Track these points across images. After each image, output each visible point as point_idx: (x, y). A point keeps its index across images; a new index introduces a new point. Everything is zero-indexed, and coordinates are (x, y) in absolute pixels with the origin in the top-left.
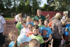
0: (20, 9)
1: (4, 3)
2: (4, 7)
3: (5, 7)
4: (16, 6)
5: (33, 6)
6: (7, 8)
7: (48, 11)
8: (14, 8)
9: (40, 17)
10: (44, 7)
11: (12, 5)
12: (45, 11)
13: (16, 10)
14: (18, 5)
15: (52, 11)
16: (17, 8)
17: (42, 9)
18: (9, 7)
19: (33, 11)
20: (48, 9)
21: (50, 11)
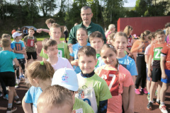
0: (75, 17)
1: (38, 4)
2: (37, 13)
3: (41, 14)
4: (66, 10)
5: (108, 5)
6: (45, 14)
7: (148, 16)
8: (60, 13)
9: (88, 27)
10: (136, 7)
11: (55, 6)
12: (138, 18)
13: (65, 19)
15: (157, 15)
16: (67, 13)
17: (132, 11)
18: (48, 12)
19: (107, 17)
20: (146, 12)
21: (153, 15)
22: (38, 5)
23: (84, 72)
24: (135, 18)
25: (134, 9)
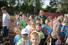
0: (23, 9)
2: (7, 5)
3: (9, 6)
4: (20, 5)
5: (36, 6)
6: (11, 6)
7: (50, 12)
8: (17, 6)
9: (42, 17)
10: (46, 8)
11: (15, 3)
12: (47, 13)
13: (19, 9)
14: (22, 5)
16: (20, 7)
17: (45, 10)
18: (12, 5)
19: (35, 11)
20: (50, 11)
21: (52, 12)
22: (8, 2)
23: (38, 30)
24: (46, 13)
25: (45, 9)
